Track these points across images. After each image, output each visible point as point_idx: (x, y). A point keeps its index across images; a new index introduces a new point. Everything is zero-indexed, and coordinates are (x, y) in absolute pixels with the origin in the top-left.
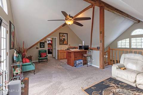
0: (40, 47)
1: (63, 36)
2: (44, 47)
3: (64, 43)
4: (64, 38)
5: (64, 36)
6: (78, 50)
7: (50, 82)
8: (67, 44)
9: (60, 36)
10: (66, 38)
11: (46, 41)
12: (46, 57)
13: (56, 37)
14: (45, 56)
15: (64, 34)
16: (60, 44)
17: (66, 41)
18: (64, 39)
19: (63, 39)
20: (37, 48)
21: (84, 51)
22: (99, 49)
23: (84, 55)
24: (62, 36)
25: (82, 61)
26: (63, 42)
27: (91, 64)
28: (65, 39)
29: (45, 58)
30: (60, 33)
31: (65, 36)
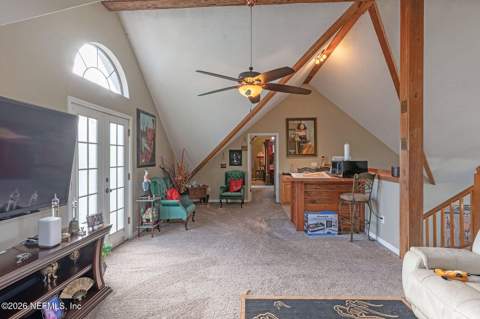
0: (231, 164)
1: (299, 128)
2: (240, 164)
3: (304, 152)
4: (302, 133)
5: (302, 127)
6: (325, 175)
7: (197, 254)
8: (315, 155)
9: (288, 130)
10: (310, 134)
11: (244, 144)
12: (239, 191)
13: (276, 132)
14: (239, 188)
15: (303, 122)
16: (289, 155)
17: (312, 143)
18: (304, 139)
19: (300, 137)
20: (223, 166)
21: (343, 180)
22: (398, 175)
23: (342, 197)
24: (295, 127)
25: (333, 217)
26: (300, 149)
27: (377, 234)
28: (308, 138)
29: (239, 194)
30: (288, 120)
31: (305, 128)
